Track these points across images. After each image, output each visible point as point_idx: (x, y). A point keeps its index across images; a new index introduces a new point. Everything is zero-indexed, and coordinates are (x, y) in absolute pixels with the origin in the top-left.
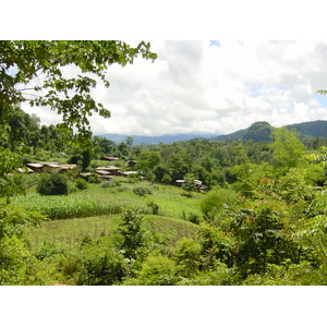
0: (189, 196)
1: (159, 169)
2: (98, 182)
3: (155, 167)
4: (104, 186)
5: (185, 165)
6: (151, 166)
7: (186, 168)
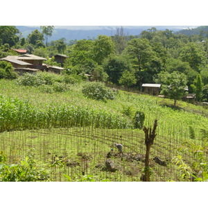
0: (175, 107)
1: (113, 63)
2: (11, 77)
3: (106, 61)
4: (25, 83)
5: (156, 59)
6: (98, 59)
7: (157, 64)
